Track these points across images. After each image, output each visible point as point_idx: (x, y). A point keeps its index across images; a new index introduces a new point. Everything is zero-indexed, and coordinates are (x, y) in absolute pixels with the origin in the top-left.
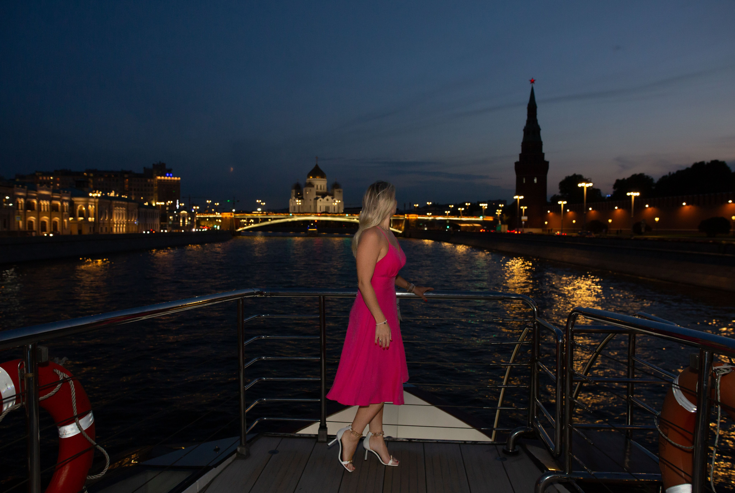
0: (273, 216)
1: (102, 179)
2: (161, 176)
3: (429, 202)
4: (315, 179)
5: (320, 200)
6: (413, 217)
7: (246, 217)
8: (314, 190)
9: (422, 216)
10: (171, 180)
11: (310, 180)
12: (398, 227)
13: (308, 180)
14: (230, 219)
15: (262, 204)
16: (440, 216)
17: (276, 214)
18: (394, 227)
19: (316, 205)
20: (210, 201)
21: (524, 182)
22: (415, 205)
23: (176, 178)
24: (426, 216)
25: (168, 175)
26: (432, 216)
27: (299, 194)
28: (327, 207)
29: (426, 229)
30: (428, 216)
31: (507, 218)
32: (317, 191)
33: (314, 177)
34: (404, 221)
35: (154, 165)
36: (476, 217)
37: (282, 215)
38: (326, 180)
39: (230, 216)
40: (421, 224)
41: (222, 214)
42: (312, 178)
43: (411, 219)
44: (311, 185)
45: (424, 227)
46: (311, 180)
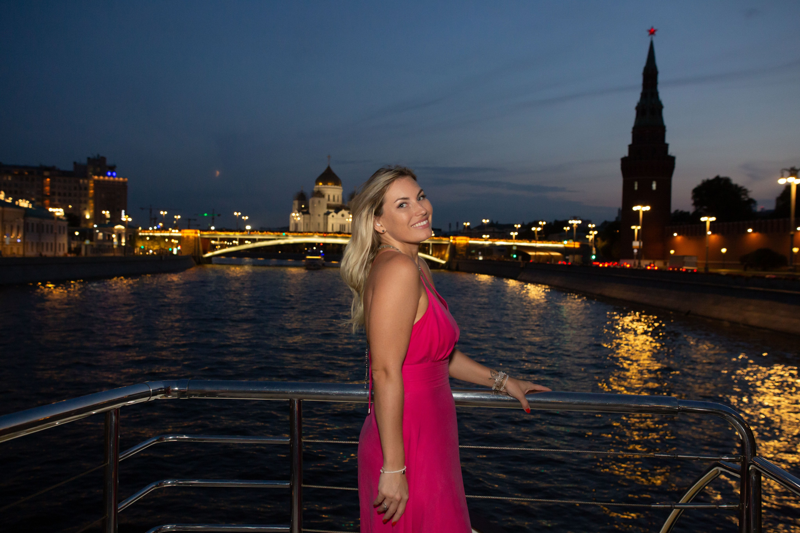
0: (257, 236)
1: (10, 178)
2: (99, 175)
3: (486, 219)
4: (326, 186)
5: (333, 216)
6: (462, 240)
7: (218, 237)
8: (324, 202)
9: (474, 239)
10: (114, 182)
11: (319, 188)
12: (439, 255)
13: (316, 188)
14: (194, 239)
15: (243, 218)
16: (502, 240)
17: (262, 233)
18: (434, 255)
19: (327, 223)
20: (166, 213)
21: (636, 188)
22: (465, 224)
23: (121, 179)
24: (481, 240)
25: (109, 174)
26: (490, 240)
27: (303, 206)
28: (343, 225)
29: (481, 258)
30: (484, 240)
31: (604, 244)
32: (329, 202)
33: (325, 183)
34: (449, 247)
35: (89, 159)
36: (554, 242)
37: (271, 235)
38: (341, 187)
39: (194, 234)
40: (473, 251)
41: (182, 231)
42: (321, 185)
43: (459, 244)
44: (320, 194)
45: (478, 256)
46: (321, 188)
